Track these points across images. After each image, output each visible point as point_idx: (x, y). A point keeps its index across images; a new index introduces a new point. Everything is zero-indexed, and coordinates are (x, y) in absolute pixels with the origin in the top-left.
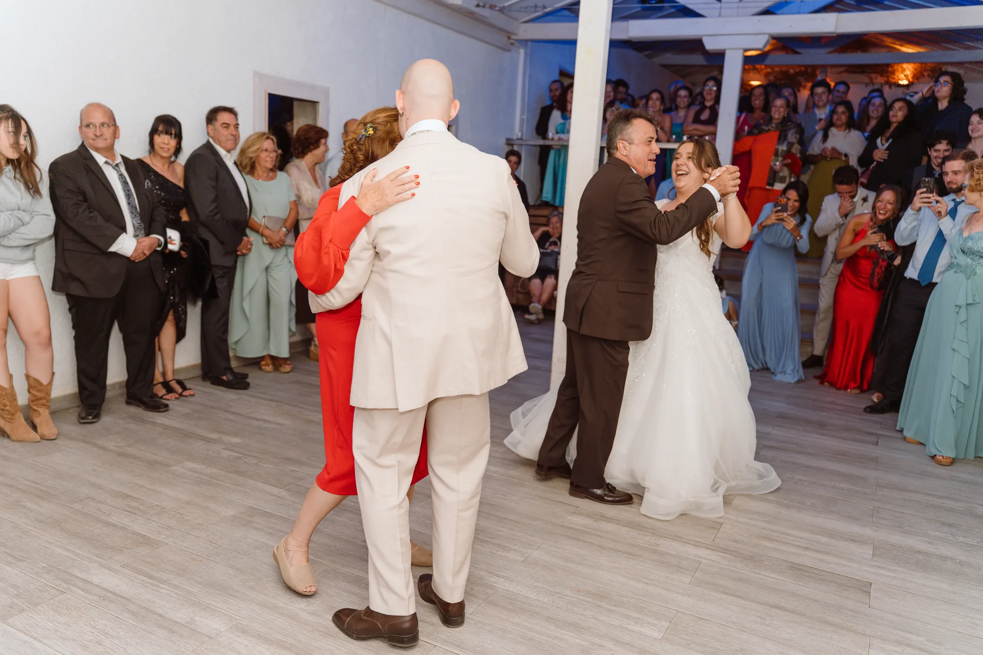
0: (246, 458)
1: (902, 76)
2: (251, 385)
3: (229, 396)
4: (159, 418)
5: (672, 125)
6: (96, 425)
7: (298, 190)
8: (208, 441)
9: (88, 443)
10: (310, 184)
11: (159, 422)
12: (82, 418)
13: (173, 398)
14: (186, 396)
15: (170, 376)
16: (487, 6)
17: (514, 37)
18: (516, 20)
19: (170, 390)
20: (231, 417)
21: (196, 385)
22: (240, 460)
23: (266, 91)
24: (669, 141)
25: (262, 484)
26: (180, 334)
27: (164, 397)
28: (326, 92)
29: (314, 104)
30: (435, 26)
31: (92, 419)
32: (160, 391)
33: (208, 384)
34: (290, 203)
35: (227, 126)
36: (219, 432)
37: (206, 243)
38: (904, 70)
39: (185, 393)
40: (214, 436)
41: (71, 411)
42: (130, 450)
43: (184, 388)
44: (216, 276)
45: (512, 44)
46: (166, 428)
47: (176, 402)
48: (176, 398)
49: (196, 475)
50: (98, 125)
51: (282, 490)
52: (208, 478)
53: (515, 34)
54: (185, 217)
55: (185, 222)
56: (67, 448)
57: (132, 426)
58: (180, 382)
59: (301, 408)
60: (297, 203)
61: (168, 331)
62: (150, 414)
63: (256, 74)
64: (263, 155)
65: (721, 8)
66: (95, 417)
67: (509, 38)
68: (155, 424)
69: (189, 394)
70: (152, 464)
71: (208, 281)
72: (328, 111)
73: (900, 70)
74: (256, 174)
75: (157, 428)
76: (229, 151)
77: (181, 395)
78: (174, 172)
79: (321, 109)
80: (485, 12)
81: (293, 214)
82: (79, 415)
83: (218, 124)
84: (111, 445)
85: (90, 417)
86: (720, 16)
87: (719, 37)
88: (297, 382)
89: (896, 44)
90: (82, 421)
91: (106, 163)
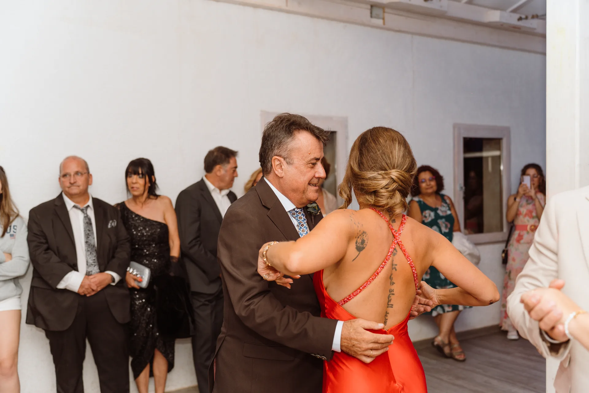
28: (344, 122)
50: (72, 174)
63: (264, 113)
72: (346, 138)
76: (222, 189)
79: (339, 138)
91: (74, 207)
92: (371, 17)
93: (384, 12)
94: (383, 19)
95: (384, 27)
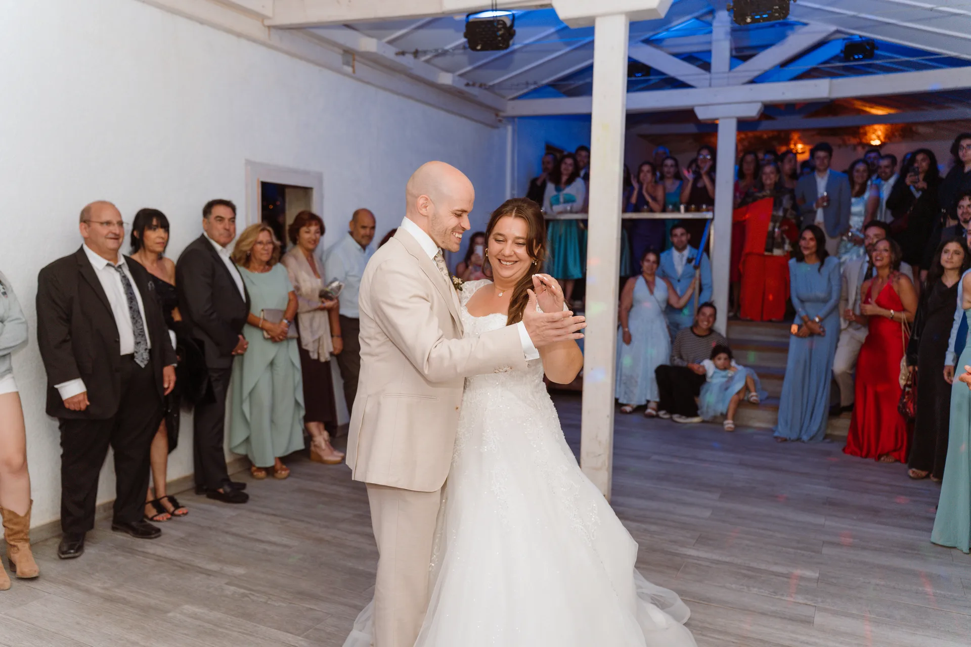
0: (253, 595)
1: (874, 136)
2: (251, 497)
3: (226, 512)
4: (150, 546)
5: (666, 194)
6: (79, 559)
7: (297, 280)
8: (208, 573)
9: (69, 585)
10: (309, 274)
11: (151, 551)
12: (63, 553)
13: (165, 519)
14: (179, 516)
15: (161, 492)
16: (477, 85)
17: (502, 114)
18: (504, 97)
19: (161, 509)
20: (230, 539)
21: (189, 500)
22: (247, 599)
23: (258, 180)
24: (664, 210)
25: (276, 630)
26: (172, 445)
27: (155, 518)
28: (319, 177)
29: (307, 190)
30: (427, 108)
31: (74, 553)
32: (151, 511)
33: (203, 498)
34: (288, 294)
35: (221, 219)
36: (219, 561)
37: (201, 344)
38: (875, 130)
39: (177, 512)
40: (214, 567)
41: (50, 543)
42: (120, 593)
43: (177, 506)
44: (213, 379)
45: (500, 121)
46: (160, 559)
47: (168, 524)
48: (169, 519)
49: (198, 622)
50: (115, 222)
51: (300, 638)
52: (211, 626)
53: (503, 111)
54: (177, 317)
55: (178, 322)
56: (46, 594)
57: (120, 559)
58: (172, 500)
59: (309, 523)
60: (295, 294)
61: (159, 443)
62: (140, 541)
63: (248, 162)
64: (259, 247)
65: (711, 79)
66: (77, 551)
67: (497, 115)
68: (145, 554)
69: (181, 513)
70: (146, 610)
71: (205, 386)
72: (322, 197)
73: (871, 131)
74: (252, 265)
75: (148, 560)
76: (224, 245)
77: (173, 514)
78: (163, 269)
79: (315, 195)
80: (475, 91)
81: (293, 304)
82: (60, 548)
83: (212, 217)
84: (96, 587)
85: (72, 551)
86: (710, 86)
87: (711, 107)
88: (300, 490)
89: (865, 106)
90: (63, 556)
91: (108, 265)
92: (343, 63)
93: (354, 60)
95: (353, 76)
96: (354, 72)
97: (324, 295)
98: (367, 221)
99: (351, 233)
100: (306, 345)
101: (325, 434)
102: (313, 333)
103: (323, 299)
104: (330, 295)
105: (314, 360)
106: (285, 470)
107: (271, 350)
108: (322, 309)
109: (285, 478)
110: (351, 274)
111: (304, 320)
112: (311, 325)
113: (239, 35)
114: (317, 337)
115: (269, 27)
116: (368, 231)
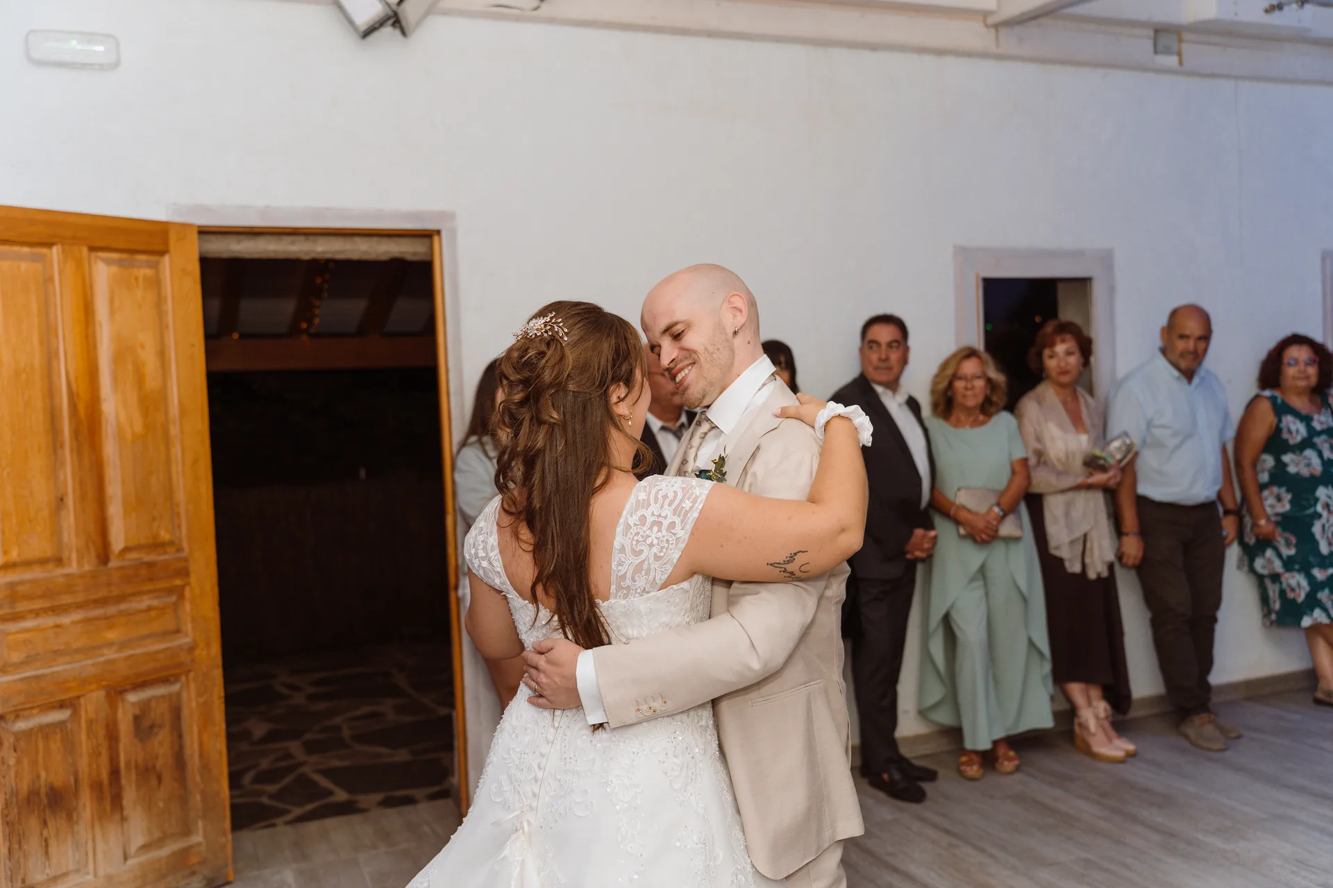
7: (1039, 439)
10: (1061, 426)
23: (977, 276)
28: (1107, 259)
29: (1082, 284)
34: (1012, 464)
35: (874, 345)
60: (1029, 463)
63: (961, 251)
64: (959, 385)
72: (1112, 290)
74: (953, 419)
76: (891, 386)
79: (1098, 292)
81: (1019, 481)
91: (663, 428)
92: (1156, 52)
93: (1180, 40)
94: (1179, 54)
95: (1181, 70)
96: (1181, 63)
97: (1093, 463)
98: (1192, 327)
99: (1164, 351)
100: (1057, 548)
101: (1102, 707)
102: (1069, 527)
103: (1091, 470)
104: (1102, 462)
105: (1074, 575)
106: (1010, 759)
107: (974, 556)
108: (1089, 487)
109: (1011, 773)
110: (1156, 422)
111: (1054, 508)
112: (1067, 515)
113: (940, 52)
114: (1078, 533)
115: (996, 26)
116: (1191, 344)
